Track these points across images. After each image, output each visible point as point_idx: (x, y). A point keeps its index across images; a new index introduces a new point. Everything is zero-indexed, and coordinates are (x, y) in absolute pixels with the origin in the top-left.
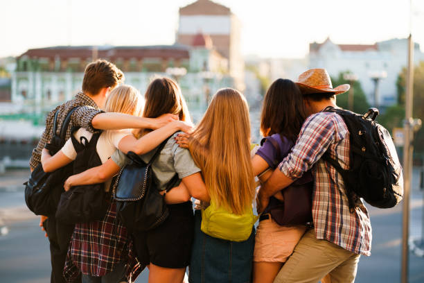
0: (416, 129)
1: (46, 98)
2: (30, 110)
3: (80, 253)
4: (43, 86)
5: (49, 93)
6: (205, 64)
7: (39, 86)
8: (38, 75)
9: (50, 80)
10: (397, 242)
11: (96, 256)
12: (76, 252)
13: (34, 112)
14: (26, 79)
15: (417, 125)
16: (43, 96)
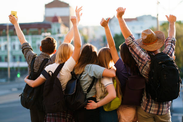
6: (59, 30)
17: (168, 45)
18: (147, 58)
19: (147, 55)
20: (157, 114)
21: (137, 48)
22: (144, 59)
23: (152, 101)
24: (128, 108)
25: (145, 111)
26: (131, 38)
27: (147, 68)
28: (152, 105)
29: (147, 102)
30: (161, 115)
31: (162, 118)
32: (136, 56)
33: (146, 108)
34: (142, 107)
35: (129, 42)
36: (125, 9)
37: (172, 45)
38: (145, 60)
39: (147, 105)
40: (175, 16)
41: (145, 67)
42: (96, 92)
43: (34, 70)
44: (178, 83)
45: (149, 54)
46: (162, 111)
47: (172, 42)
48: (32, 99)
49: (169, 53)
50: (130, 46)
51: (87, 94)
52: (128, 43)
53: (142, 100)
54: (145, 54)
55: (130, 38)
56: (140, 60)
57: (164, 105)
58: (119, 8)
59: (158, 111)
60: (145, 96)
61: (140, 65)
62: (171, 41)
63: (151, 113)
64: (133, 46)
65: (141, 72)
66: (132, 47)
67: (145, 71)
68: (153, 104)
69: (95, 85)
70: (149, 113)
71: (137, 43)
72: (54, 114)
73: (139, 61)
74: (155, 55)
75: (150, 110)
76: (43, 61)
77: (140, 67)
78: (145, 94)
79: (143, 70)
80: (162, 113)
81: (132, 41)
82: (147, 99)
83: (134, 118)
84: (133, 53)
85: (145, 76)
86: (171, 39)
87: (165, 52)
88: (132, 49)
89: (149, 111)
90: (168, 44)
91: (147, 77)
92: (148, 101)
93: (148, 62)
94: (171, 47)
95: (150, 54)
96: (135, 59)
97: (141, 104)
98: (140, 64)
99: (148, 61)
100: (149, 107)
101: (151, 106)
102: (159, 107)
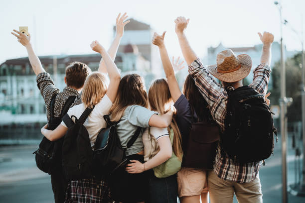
0: (289, 105)
1: (20, 94)
2: (9, 104)
3: (77, 195)
4: (17, 86)
5: (22, 91)
7: (15, 86)
8: (14, 78)
9: (23, 81)
10: (279, 187)
11: (88, 196)
12: (74, 195)
13: (12, 104)
14: (6, 81)
15: (289, 102)
16: (18, 93)
17: (257, 76)
18: (223, 94)
19: (223, 90)
20: (237, 182)
21: (206, 78)
22: (218, 95)
23: (229, 160)
24: (195, 171)
25: (219, 176)
26: (197, 63)
27: (222, 110)
28: (229, 167)
29: (222, 163)
30: (245, 182)
31: (245, 188)
32: (205, 91)
33: (221, 172)
34: (215, 170)
35: (194, 70)
36: (188, 20)
37: (264, 77)
38: (218, 97)
39: (222, 167)
40: (273, 34)
41: (220, 107)
42: (143, 147)
43: (54, 114)
44: (269, 134)
45: (226, 89)
46: (246, 176)
47: (264, 72)
48: (51, 158)
49: (259, 87)
50: (196, 76)
51: (128, 149)
52: (192, 70)
53: (215, 160)
54: (219, 87)
55: (195, 63)
56: (212, 98)
57: (249, 168)
58: (178, 18)
59: (240, 177)
60: (219, 153)
61: (211, 105)
62: (263, 70)
63: (229, 180)
64: (200, 75)
65: (214, 116)
66: (199, 78)
67: (220, 115)
68: (231, 166)
69: (142, 136)
70: (225, 179)
71: (207, 71)
72: (81, 182)
73: (209, 99)
74: (235, 90)
75: (227, 174)
76: (68, 100)
77: (211, 108)
78: (219, 150)
79: (217, 113)
80: (245, 180)
81: (199, 67)
82: (222, 159)
83: (204, 188)
84: (200, 87)
85: (219, 123)
86: (264, 68)
87: (253, 86)
88: (199, 81)
89: (226, 177)
90: (259, 74)
91: (223, 125)
92: (224, 162)
93: (224, 100)
94: (263, 79)
95: (228, 87)
96: (204, 95)
97: (214, 166)
98: (212, 103)
99: (223, 98)
100: (225, 170)
101: (228, 169)
102: (241, 171)
